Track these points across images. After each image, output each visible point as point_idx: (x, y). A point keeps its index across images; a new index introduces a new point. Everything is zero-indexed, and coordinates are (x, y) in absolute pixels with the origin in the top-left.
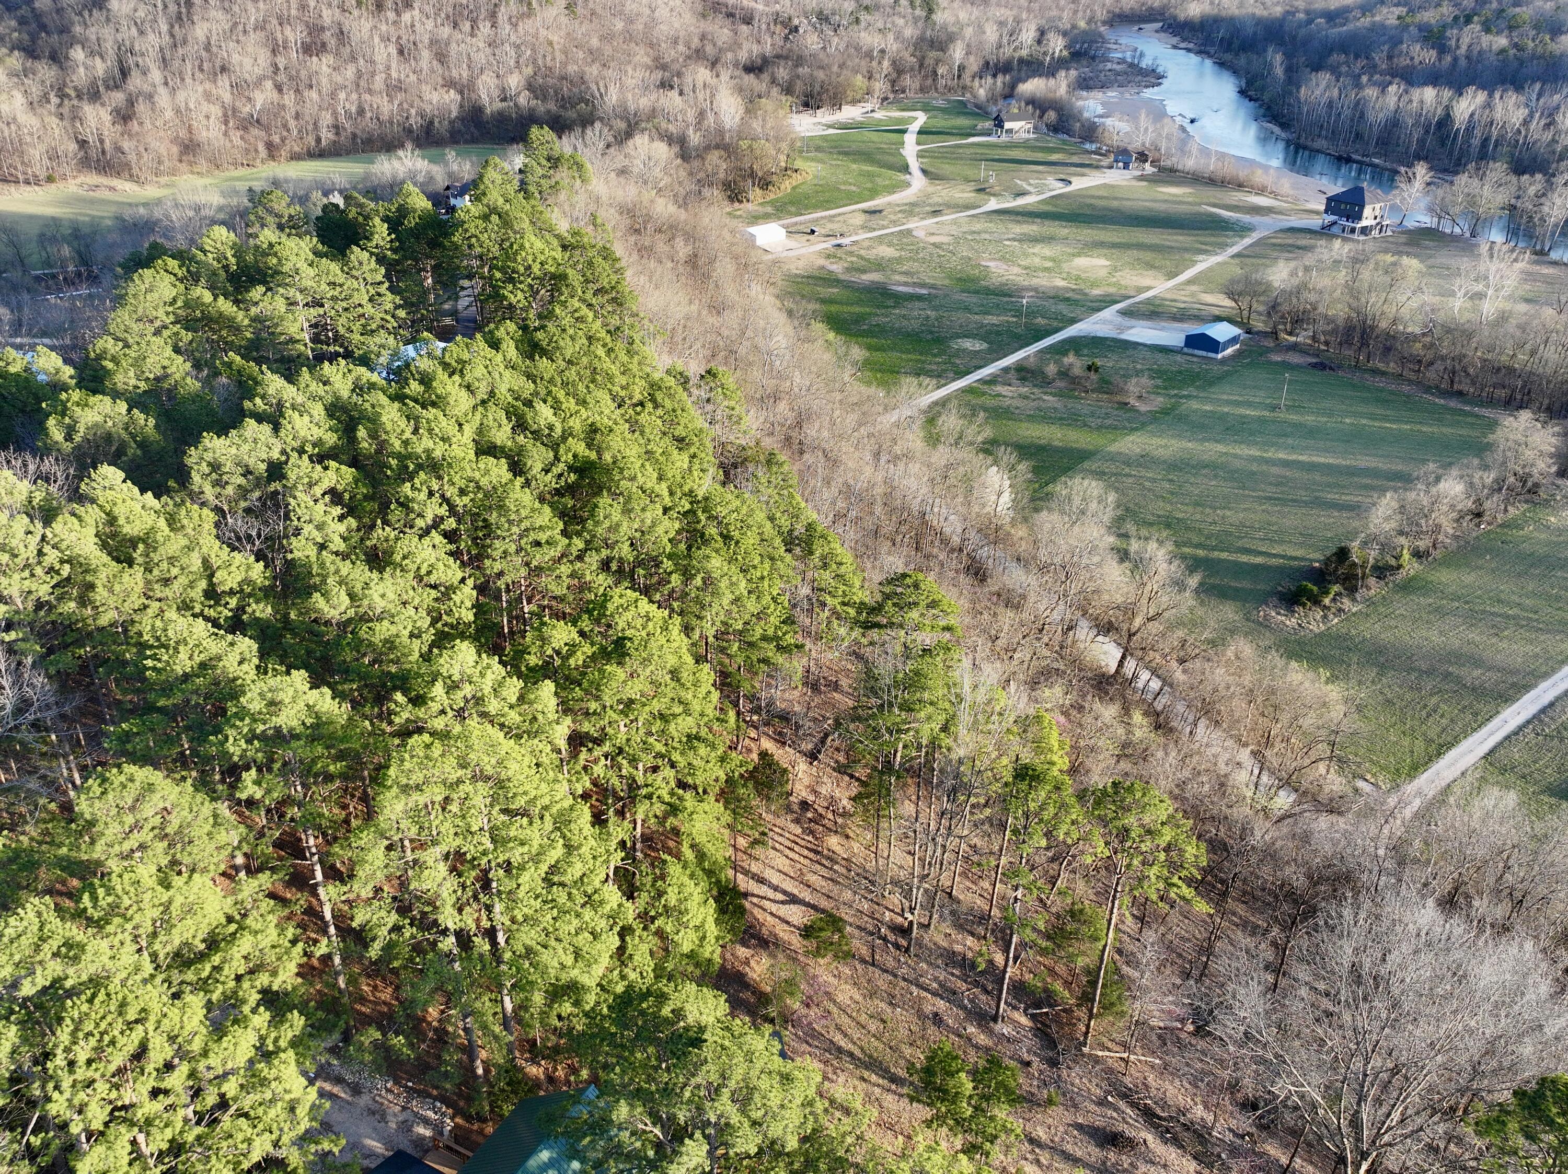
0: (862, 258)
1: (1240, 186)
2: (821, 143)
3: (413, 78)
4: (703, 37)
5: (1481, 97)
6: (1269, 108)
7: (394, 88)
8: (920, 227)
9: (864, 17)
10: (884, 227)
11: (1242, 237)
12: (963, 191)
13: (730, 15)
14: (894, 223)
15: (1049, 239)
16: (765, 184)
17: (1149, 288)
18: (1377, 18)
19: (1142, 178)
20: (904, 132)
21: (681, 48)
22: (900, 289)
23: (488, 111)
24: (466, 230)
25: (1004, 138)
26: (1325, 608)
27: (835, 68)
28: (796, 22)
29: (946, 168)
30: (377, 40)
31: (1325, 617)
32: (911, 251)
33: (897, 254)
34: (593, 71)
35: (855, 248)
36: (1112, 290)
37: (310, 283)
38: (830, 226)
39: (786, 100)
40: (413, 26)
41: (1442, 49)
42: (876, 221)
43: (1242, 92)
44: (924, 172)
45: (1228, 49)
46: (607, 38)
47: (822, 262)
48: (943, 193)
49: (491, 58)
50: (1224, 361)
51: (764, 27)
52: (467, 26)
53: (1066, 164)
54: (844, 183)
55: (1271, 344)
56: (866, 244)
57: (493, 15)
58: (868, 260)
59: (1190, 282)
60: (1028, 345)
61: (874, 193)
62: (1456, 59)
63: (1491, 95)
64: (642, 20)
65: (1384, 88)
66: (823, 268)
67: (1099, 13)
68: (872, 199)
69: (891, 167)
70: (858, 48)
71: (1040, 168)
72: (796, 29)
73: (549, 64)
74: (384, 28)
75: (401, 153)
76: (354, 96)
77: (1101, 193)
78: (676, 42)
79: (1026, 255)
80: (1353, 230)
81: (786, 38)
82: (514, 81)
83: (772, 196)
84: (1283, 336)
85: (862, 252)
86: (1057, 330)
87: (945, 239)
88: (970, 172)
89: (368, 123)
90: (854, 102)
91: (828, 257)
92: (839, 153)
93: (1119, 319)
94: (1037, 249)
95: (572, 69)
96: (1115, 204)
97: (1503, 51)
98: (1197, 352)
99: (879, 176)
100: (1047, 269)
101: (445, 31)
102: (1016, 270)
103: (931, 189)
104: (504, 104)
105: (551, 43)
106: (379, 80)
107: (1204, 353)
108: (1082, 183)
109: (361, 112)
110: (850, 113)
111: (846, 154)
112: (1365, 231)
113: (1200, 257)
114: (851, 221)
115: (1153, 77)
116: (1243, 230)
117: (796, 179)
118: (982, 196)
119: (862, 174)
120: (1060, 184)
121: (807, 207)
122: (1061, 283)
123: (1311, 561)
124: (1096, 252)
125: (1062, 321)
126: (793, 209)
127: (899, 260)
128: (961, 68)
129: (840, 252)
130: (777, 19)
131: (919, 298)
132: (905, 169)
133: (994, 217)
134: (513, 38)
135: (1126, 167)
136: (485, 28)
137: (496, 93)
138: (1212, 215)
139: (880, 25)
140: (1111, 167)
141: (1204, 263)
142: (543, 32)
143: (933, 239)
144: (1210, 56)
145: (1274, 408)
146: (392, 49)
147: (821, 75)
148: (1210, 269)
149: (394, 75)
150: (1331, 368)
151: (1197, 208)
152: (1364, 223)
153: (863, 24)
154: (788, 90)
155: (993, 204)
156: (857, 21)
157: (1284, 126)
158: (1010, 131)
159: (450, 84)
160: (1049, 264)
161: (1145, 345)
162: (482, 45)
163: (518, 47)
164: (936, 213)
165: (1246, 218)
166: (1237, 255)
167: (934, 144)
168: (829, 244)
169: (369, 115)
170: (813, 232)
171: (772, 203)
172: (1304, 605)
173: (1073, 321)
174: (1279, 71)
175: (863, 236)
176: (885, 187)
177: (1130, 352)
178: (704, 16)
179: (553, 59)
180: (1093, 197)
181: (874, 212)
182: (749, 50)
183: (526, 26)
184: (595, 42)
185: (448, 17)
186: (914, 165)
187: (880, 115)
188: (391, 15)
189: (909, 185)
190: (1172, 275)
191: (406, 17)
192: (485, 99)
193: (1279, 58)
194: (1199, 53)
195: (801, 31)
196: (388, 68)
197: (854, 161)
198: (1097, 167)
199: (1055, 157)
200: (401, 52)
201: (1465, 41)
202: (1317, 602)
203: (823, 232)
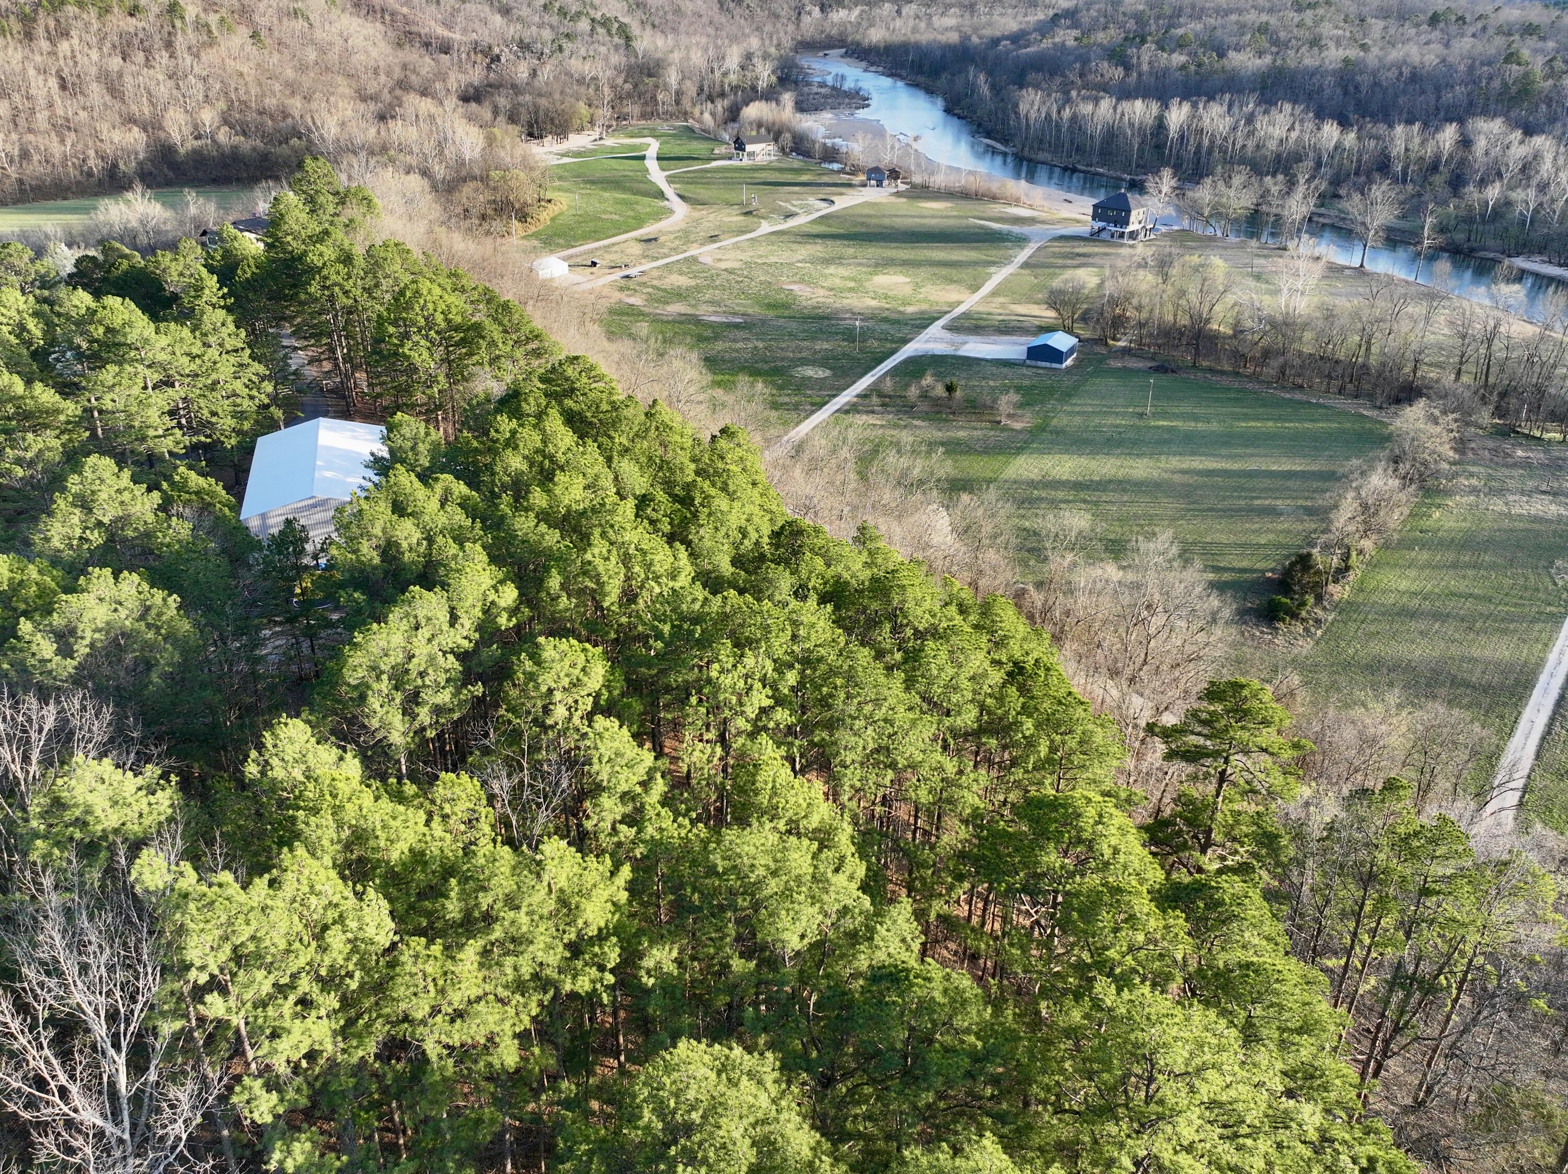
0: (658, 289)
1: (994, 198)
2: (559, 171)
3: (83, 115)
4: (405, 67)
5: (1186, 107)
6: (979, 125)
7: (62, 128)
8: (706, 254)
9: (567, 46)
10: (666, 256)
11: (1022, 248)
12: (729, 215)
13: (427, 45)
14: (675, 250)
15: (838, 260)
16: (523, 217)
17: (959, 303)
18: (1057, 40)
19: (898, 194)
20: (643, 158)
21: (383, 78)
22: (712, 318)
23: (182, 151)
24: (326, 278)
25: (746, 162)
26: (1304, 620)
27: (557, 96)
28: (496, 50)
29: (702, 192)
30: (32, 72)
31: (1306, 630)
32: (706, 278)
33: (693, 283)
34: (296, 105)
35: (645, 279)
36: (924, 307)
37: (162, 357)
38: (608, 257)
39: (514, 130)
40: (74, 57)
41: (1128, 68)
42: (653, 249)
43: (948, 111)
44: (681, 197)
45: (921, 72)
46: (302, 68)
47: (617, 295)
48: (712, 218)
49: (175, 92)
50: (1069, 370)
51: (464, 56)
52: (140, 57)
53: (820, 185)
54: (605, 212)
55: (1103, 350)
56: (655, 273)
57: (169, 45)
58: (665, 290)
59: (995, 293)
60: (872, 368)
61: (640, 222)
62: (1140, 75)
63: (1195, 106)
64: (337, 49)
65: (1096, 101)
66: (620, 301)
67: (784, 41)
68: (640, 227)
69: (645, 194)
70: (569, 74)
71: (796, 189)
72: (498, 59)
73: (244, 98)
74: (38, 58)
75: (129, 195)
76: (14, 136)
77: (866, 211)
78: (376, 72)
79: (826, 277)
80: (1122, 235)
81: (489, 68)
82: (208, 117)
83: (533, 229)
84: (1111, 342)
85: (655, 282)
86: (893, 352)
87: (737, 265)
88: (731, 196)
89: (36, 169)
90: (581, 130)
91: (621, 289)
92: (585, 182)
93: (948, 335)
94: (832, 270)
95: (270, 102)
96: (886, 221)
97: (1183, 67)
98: (1040, 364)
99: (637, 203)
100: (851, 290)
101: (115, 62)
102: (821, 292)
103: (696, 214)
104: (199, 143)
105: (241, 75)
106: (42, 117)
107: (1048, 364)
108: (845, 201)
109: (25, 155)
110: (576, 141)
111: (593, 182)
112: (1133, 235)
113: (992, 269)
114: (629, 251)
115: (858, 99)
116: (1021, 241)
117: (552, 210)
118: (750, 219)
119: (617, 202)
120: (824, 204)
121: (576, 240)
122: (874, 303)
123: (1263, 572)
124: (891, 270)
125: (893, 341)
126: (561, 241)
127: (697, 288)
128: (679, 93)
129: (631, 284)
130: (476, 47)
131: (737, 326)
132: (661, 195)
133: (773, 238)
134: (197, 70)
135: (880, 185)
136: (162, 58)
137: (187, 130)
138: (981, 227)
139: (583, 52)
140: (865, 186)
141: (998, 276)
142: (230, 63)
143: (723, 265)
144: (902, 78)
145: (1141, 415)
146: (53, 83)
147: (543, 102)
148: (1006, 280)
149: (60, 112)
150: (1173, 371)
151: (964, 222)
152: (1131, 228)
153: (567, 53)
154: (513, 119)
155: (766, 227)
156: (560, 49)
157: (1005, 141)
158: (752, 154)
159: (130, 120)
160: (852, 284)
161: (987, 360)
162: (161, 77)
163: (205, 79)
164: (713, 238)
165: (1016, 229)
166: (1026, 265)
167: (680, 169)
168: (618, 275)
169: (36, 158)
170: (594, 264)
171: (535, 235)
172: (1284, 620)
173: (905, 341)
174: (985, 90)
175: (647, 266)
176: (649, 214)
177: (975, 368)
178: (400, 45)
179: (247, 92)
180: (861, 216)
181: (650, 240)
182: (456, 80)
183: (209, 56)
184: (290, 73)
185: (114, 46)
186: (669, 191)
187: (609, 142)
188: (45, 45)
189: (671, 212)
190: (975, 288)
191: (64, 47)
192: (176, 138)
193: (982, 77)
194: (891, 75)
195: (503, 60)
196: (51, 105)
197: (604, 189)
198: (850, 185)
199: (805, 178)
200: (63, 87)
201: (1145, 58)
202: (1295, 616)
203: (604, 263)
